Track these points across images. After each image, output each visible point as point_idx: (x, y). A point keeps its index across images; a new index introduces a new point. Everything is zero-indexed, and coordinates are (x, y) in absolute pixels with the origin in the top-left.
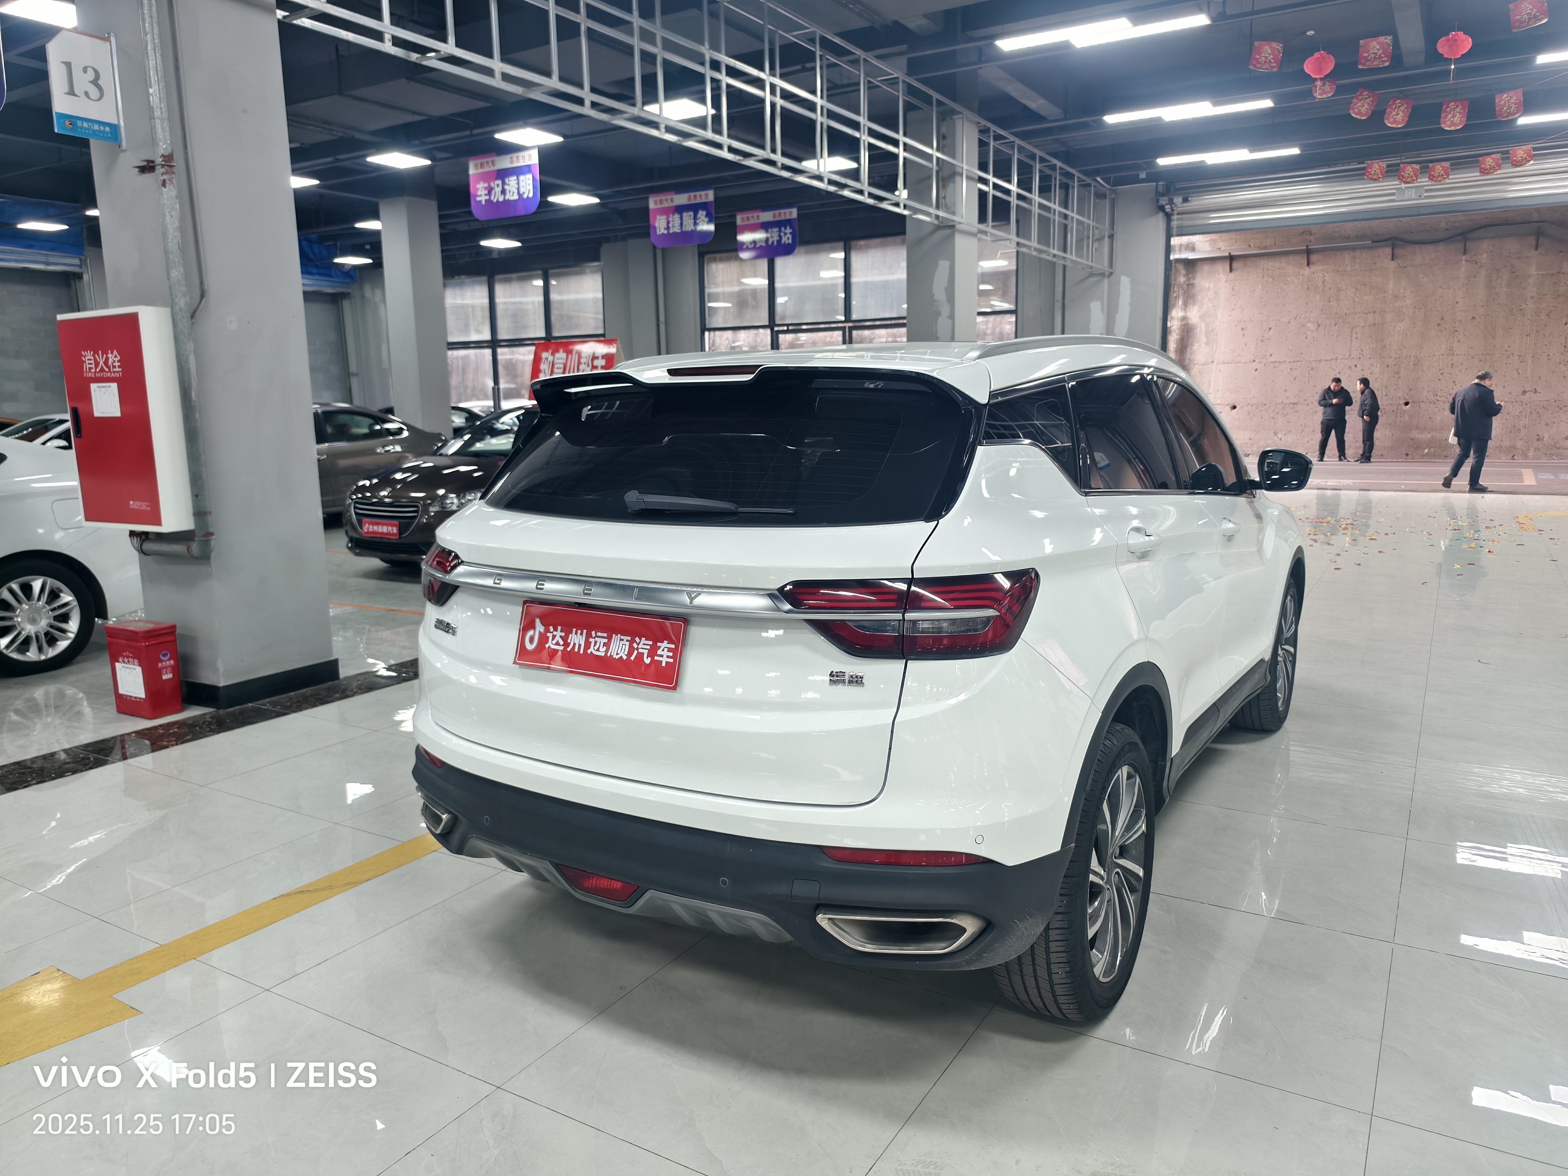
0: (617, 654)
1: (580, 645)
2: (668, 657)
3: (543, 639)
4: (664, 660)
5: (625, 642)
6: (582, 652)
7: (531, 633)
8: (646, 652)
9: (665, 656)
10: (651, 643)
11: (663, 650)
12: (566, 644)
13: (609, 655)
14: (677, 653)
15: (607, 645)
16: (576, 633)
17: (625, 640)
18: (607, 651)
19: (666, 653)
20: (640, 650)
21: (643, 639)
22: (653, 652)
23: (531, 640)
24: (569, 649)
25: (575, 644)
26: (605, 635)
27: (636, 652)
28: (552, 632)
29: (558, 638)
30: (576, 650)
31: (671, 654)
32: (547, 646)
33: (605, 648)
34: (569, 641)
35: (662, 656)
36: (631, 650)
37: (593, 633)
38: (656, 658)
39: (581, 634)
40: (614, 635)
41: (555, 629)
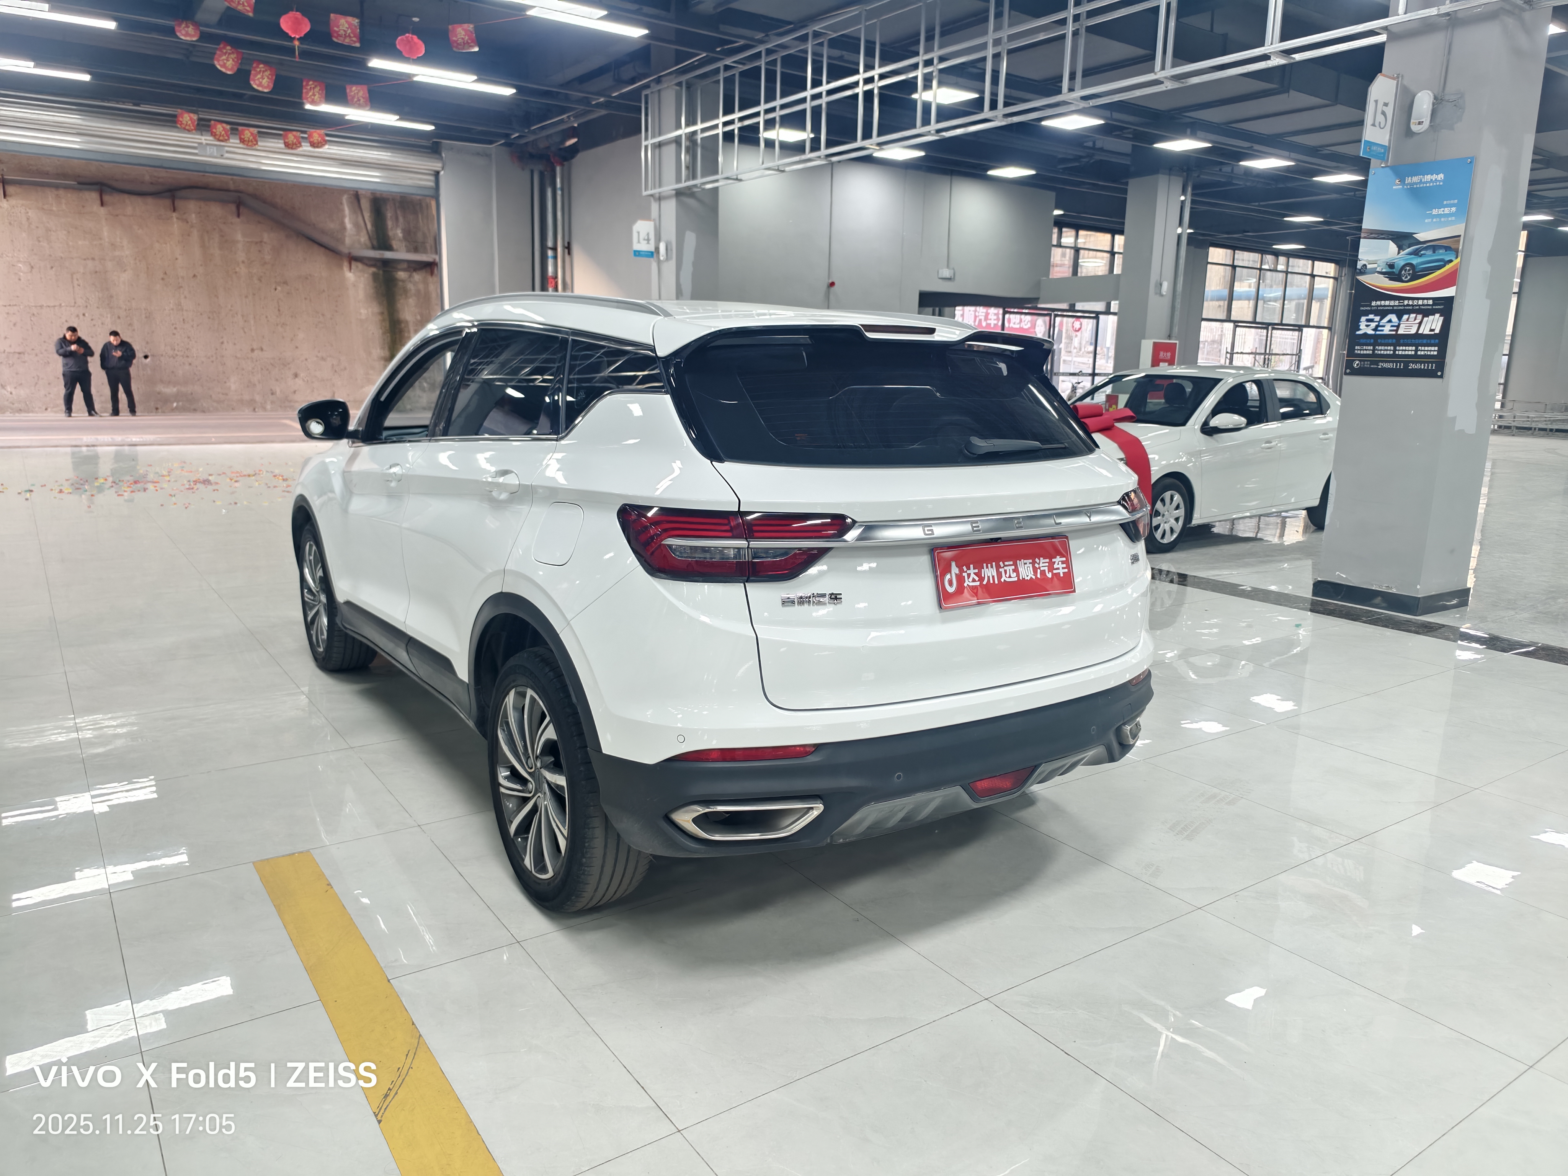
0: (1027, 576)
1: (993, 577)
2: (1063, 568)
3: (960, 579)
4: (1061, 571)
5: (1028, 565)
6: (996, 582)
7: (948, 577)
8: (1046, 569)
9: (1061, 568)
10: (1047, 560)
11: (1058, 564)
12: (981, 579)
13: (1021, 578)
14: (1068, 564)
15: (1016, 570)
16: (987, 567)
17: (1028, 563)
18: (1018, 575)
19: (1061, 566)
20: (1042, 569)
21: (1041, 558)
22: (1051, 568)
23: (951, 583)
24: (985, 583)
25: (989, 577)
26: (1011, 563)
27: (1039, 571)
28: (966, 572)
29: (973, 576)
30: (992, 582)
31: (1064, 566)
32: (965, 585)
33: (1015, 574)
34: (983, 576)
35: (1058, 569)
36: (1035, 570)
37: (1001, 563)
38: (1055, 572)
39: (992, 567)
40: (1018, 561)
41: (969, 568)
